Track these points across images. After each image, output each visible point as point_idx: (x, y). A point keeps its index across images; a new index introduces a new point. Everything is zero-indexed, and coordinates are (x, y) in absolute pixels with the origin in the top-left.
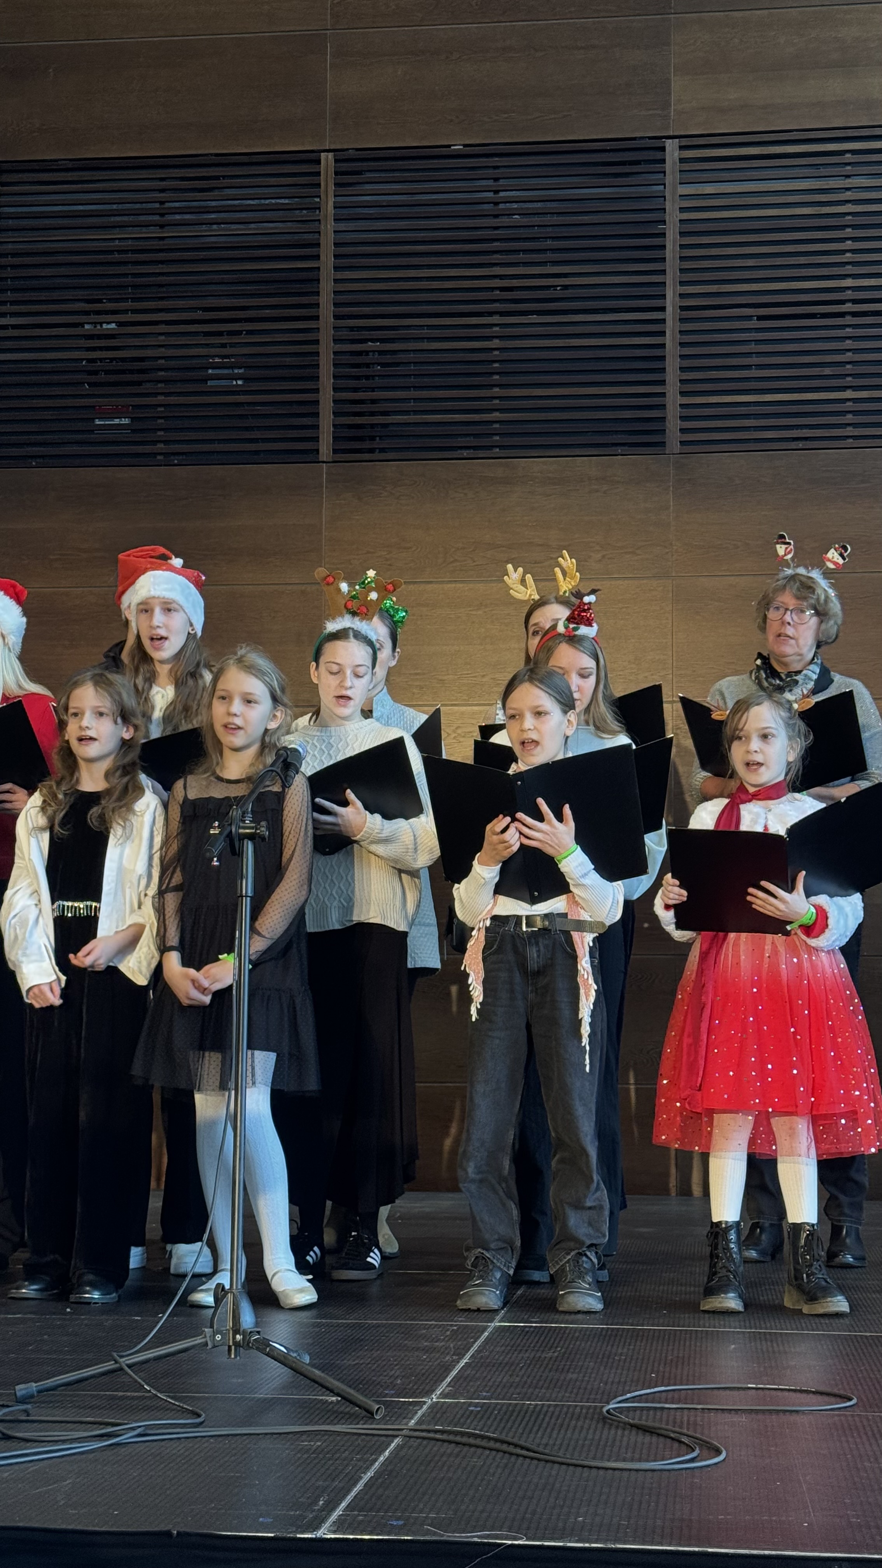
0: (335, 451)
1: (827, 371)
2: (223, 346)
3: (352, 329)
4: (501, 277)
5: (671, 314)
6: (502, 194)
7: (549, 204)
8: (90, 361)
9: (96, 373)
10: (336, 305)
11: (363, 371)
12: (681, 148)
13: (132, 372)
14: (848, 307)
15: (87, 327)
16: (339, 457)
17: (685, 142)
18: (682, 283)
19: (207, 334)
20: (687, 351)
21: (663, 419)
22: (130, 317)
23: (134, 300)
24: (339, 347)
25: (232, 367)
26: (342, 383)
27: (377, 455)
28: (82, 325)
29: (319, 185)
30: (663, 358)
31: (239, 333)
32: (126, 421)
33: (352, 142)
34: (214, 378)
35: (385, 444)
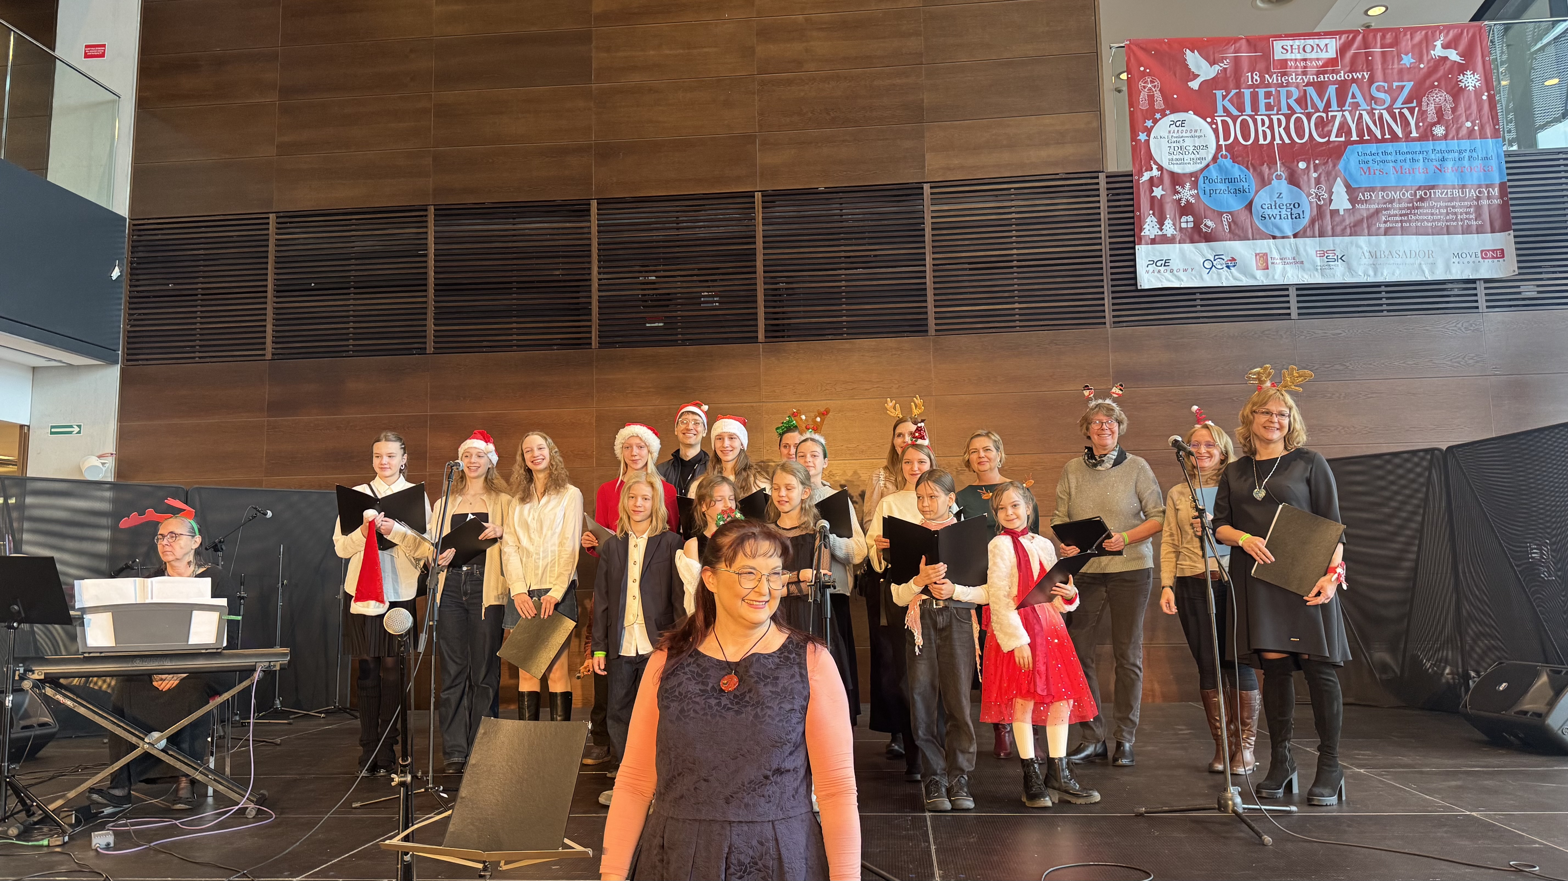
0: (766, 337)
1: (1006, 294)
2: (709, 287)
3: (772, 277)
4: (845, 251)
5: (928, 268)
6: (844, 211)
7: (866, 216)
8: (643, 295)
9: (646, 301)
10: (764, 266)
11: (778, 298)
12: (931, 188)
13: (665, 300)
14: (1015, 263)
16: (768, 340)
17: (933, 185)
18: (933, 253)
19: (700, 281)
20: (938, 286)
21: (927, 319)
22: (662, 274)
23: (663, 265)
24: (767, 287)
25: (713, 296)
26: (768, 304)
27: (786, 339)
28: (639, 278)
29: (754, 208)
30: (925, 289)
31: (716, 280)
32: (661, 324)
33: (770, 187)
34: (705, 302)
35: (790, 333)
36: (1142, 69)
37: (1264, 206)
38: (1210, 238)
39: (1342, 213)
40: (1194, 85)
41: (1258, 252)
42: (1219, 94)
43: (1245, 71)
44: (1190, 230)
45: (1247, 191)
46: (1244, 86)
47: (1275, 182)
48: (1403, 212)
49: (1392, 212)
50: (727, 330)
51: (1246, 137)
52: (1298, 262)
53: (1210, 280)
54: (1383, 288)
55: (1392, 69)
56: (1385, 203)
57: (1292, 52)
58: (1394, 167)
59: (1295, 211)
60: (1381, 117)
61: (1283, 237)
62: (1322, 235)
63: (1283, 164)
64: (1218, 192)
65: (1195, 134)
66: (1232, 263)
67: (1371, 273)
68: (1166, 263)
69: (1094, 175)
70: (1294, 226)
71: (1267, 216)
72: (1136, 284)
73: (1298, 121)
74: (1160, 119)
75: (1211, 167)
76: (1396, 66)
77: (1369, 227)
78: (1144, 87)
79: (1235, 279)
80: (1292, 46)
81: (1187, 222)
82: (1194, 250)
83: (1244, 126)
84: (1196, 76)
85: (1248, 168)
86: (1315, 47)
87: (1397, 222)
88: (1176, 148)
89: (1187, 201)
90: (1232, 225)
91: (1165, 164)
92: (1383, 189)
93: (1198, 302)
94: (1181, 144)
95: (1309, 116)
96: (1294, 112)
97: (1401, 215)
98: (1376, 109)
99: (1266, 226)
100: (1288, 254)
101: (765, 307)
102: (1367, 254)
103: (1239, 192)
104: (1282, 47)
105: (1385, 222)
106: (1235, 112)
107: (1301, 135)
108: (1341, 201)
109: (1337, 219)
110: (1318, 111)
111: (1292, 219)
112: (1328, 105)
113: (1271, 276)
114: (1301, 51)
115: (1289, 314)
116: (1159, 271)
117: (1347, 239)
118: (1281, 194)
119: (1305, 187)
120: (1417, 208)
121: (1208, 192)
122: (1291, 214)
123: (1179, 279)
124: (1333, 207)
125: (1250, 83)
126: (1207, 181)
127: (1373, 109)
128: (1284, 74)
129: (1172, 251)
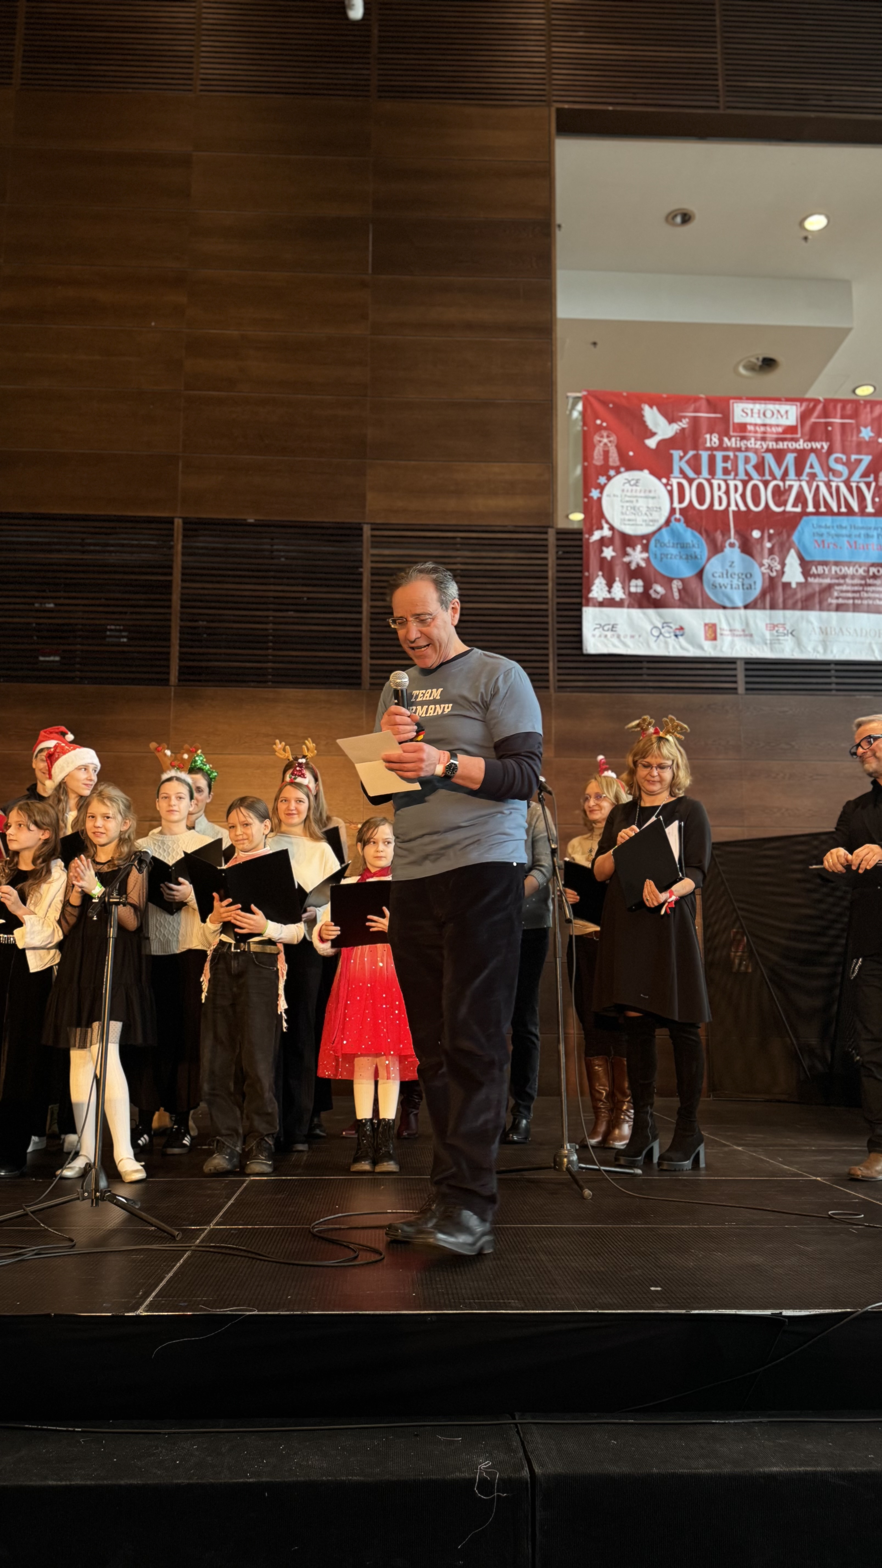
0: (179, 680)
2: (117, 619)
3: (190, 614)
4: (275, 591)
6: (275, 547)
7: (300, 554)
8: (37, 624)
9: (40, 631)
10: (182, 600)
11: (196, 637)
12: (372, 529)
13: (63, 631)
15: (37, 605)
16: (181, 683)
17: (374, 526)
19: (107, 613)
22: (62, 601)
23: (65, 591)
24: (183, 624)
25: (120, 631)
26: (184, 643)
27: (203, 683)
28: (33, 604)
29: (172, 535)
30: (360, 639)
31: (126, 613)
32: (57, 659)
33: (192, 515)
34: (111, 637)
35: (207, 677)
36: (598, 422)
37: (716, 575)
38: (657, 604)
39: (794, 586)
40: (652, 443)
41: (707, 621)
42: (676, 454)
43: (704, 431)
44: (639, 596)
45: (699, 557)
46: (701, 447)
47: (727, 549)
48: (856, 588)
49: (845, 588)
50: (135, 669)
51: (701, 501)
52: (748, 635)
53: (657, 649)
54: (832, 667)
55: (851, 441)
56: (838, 578)
57: (752, 416)
58: (848, 542)
59: (747, 582)
60: (838, 489)
61: (734, 608)
62: (773, 607)
63: (737, 532)
64: (669, 556)
65: (649, 495)
66: (680, 631)
67: (820, 649)
68: (613, 628)
69: (543, 530)
70: (745, 596)
71: (718, 586)
72: (581, 648)
73: (755, 488)
74: (614, 476)
75: (664, 530)
76: (855, 438)
77: (821, 603)
78: (600, 442)
79: (682, 648)
80: (752, 410)
81: (637, 586)
82: (641, 615)
83: (700, 490)
84: (653, 434)
85: (700, 533)
86: (775, 412)
87: (848, 598)
88: (629, 508)
89: (638, 565)
90: (683, 593)
91: (617, 525)
92: (837, 564)
93: (645, 671)
94: (635, 504)
95: (766, 484)
96: (751, 479)
97: (854, 592)
98: (833, 481)
99: (716, 595)
100: (738, 626)
101: (180, 646)
102: (817, 630)
103: (691, 558)
104: (743, 411)
105: (837, 598)
106: (691, 474)
107: (757, 503)
108: (793, 574)
109: (789, 592)
110: (774, 478)
111: (743, 589)
112: (786, 473)
113: (719, 648)
114: (762, 415)
115: (736, 689)
116: (606, 636)
117: (798, 613)
118: (733, 562)
119: (757, 556)
120: (870, 585)
121: (659, 556)
122: (743, 585)
123: (625, 644)
124: (785, 579)
125: (708, 445)
126: (658, 545)
127: (830, 481)
128: (743, 438)
129: (621, 616)
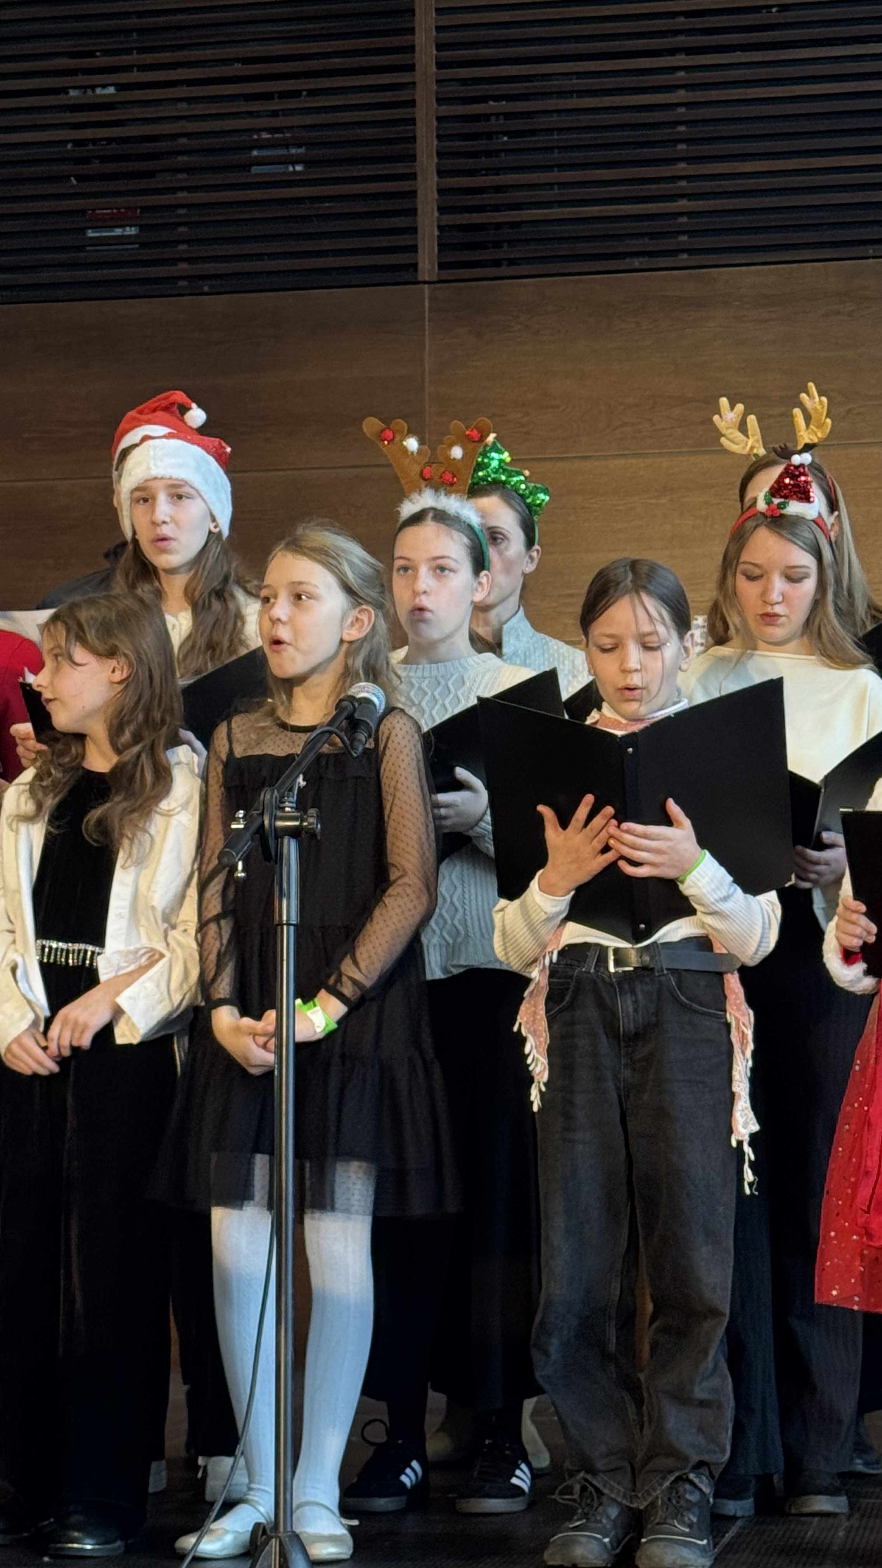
0: (442, 266)
2: (274, 114)
3: (464, 82)
8: (77, 143)
9: (86, 161)
10: (440, 47)
11: (482, 144)
13: (140, 157)
15: (72, 93)
16: (446, 274)
22: (135, 77)
23: (142, 50)
24: (445, 110)
25: (287, 145)
26: (450, 163)
27: (505, 270)
28: (64, 90)
31: (296, 94)
32: (131, 231)
34: (260, 162)
35: (516, 253)
50: (326, 245)
101: (440, 173)
